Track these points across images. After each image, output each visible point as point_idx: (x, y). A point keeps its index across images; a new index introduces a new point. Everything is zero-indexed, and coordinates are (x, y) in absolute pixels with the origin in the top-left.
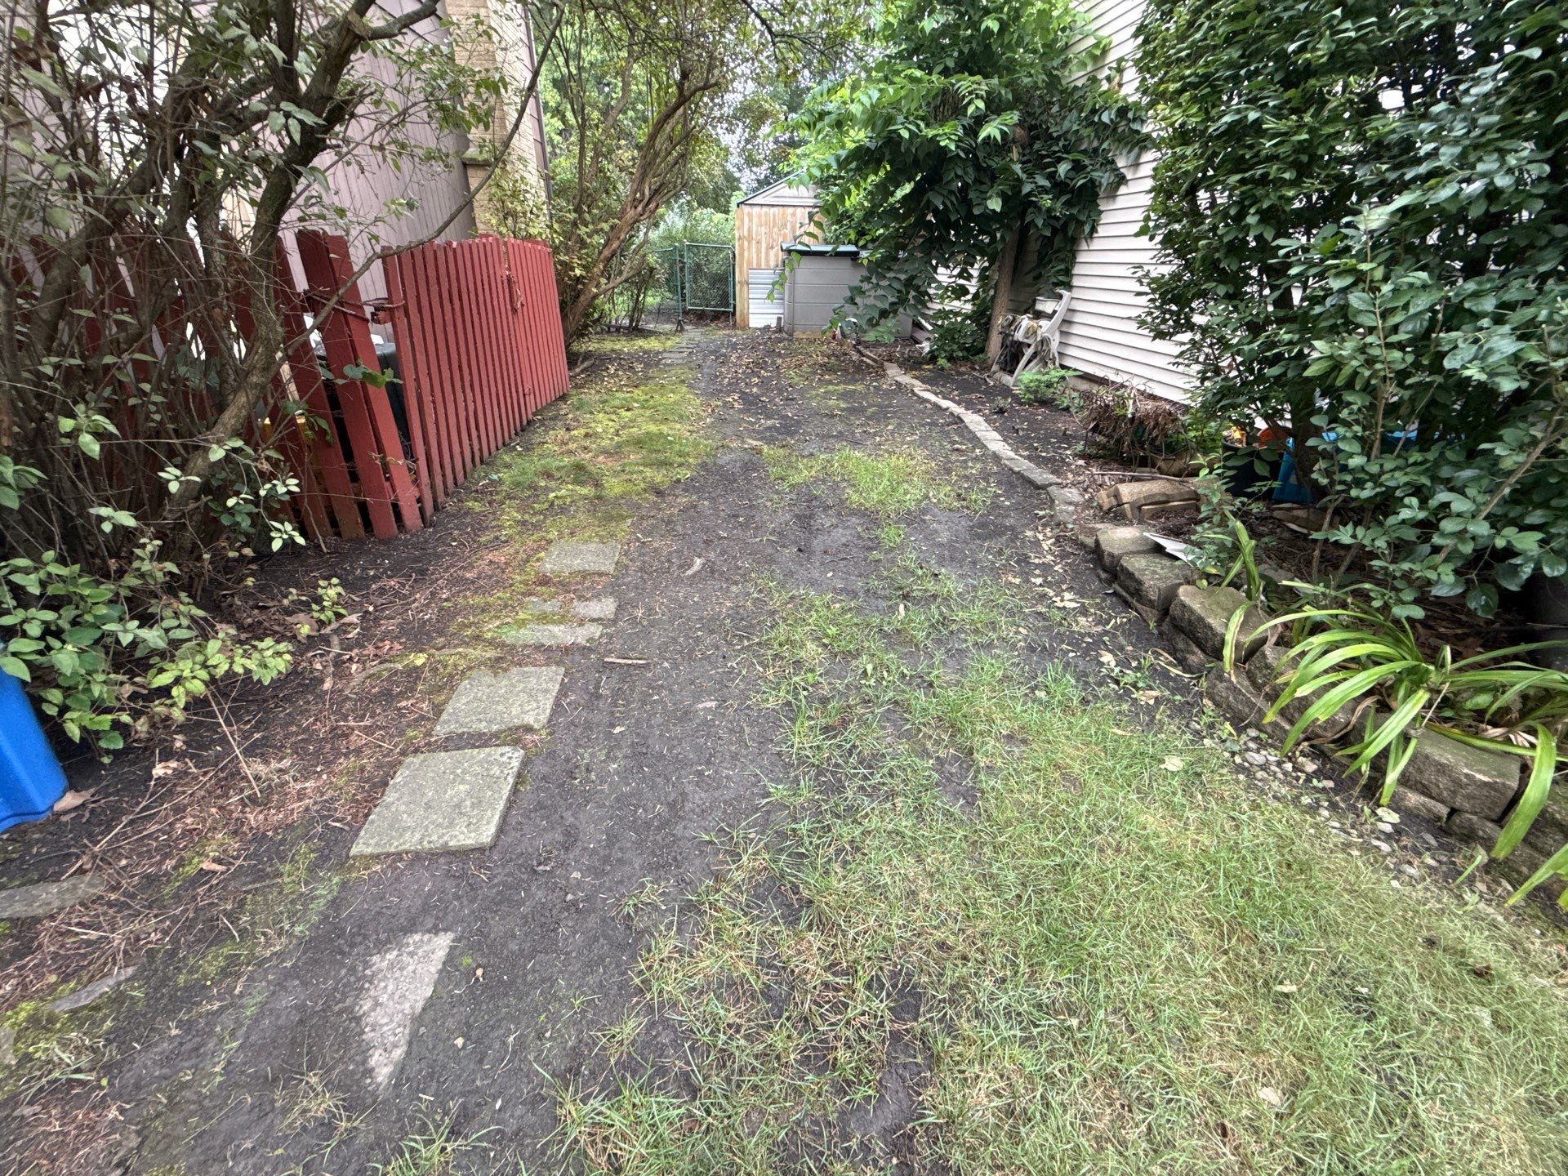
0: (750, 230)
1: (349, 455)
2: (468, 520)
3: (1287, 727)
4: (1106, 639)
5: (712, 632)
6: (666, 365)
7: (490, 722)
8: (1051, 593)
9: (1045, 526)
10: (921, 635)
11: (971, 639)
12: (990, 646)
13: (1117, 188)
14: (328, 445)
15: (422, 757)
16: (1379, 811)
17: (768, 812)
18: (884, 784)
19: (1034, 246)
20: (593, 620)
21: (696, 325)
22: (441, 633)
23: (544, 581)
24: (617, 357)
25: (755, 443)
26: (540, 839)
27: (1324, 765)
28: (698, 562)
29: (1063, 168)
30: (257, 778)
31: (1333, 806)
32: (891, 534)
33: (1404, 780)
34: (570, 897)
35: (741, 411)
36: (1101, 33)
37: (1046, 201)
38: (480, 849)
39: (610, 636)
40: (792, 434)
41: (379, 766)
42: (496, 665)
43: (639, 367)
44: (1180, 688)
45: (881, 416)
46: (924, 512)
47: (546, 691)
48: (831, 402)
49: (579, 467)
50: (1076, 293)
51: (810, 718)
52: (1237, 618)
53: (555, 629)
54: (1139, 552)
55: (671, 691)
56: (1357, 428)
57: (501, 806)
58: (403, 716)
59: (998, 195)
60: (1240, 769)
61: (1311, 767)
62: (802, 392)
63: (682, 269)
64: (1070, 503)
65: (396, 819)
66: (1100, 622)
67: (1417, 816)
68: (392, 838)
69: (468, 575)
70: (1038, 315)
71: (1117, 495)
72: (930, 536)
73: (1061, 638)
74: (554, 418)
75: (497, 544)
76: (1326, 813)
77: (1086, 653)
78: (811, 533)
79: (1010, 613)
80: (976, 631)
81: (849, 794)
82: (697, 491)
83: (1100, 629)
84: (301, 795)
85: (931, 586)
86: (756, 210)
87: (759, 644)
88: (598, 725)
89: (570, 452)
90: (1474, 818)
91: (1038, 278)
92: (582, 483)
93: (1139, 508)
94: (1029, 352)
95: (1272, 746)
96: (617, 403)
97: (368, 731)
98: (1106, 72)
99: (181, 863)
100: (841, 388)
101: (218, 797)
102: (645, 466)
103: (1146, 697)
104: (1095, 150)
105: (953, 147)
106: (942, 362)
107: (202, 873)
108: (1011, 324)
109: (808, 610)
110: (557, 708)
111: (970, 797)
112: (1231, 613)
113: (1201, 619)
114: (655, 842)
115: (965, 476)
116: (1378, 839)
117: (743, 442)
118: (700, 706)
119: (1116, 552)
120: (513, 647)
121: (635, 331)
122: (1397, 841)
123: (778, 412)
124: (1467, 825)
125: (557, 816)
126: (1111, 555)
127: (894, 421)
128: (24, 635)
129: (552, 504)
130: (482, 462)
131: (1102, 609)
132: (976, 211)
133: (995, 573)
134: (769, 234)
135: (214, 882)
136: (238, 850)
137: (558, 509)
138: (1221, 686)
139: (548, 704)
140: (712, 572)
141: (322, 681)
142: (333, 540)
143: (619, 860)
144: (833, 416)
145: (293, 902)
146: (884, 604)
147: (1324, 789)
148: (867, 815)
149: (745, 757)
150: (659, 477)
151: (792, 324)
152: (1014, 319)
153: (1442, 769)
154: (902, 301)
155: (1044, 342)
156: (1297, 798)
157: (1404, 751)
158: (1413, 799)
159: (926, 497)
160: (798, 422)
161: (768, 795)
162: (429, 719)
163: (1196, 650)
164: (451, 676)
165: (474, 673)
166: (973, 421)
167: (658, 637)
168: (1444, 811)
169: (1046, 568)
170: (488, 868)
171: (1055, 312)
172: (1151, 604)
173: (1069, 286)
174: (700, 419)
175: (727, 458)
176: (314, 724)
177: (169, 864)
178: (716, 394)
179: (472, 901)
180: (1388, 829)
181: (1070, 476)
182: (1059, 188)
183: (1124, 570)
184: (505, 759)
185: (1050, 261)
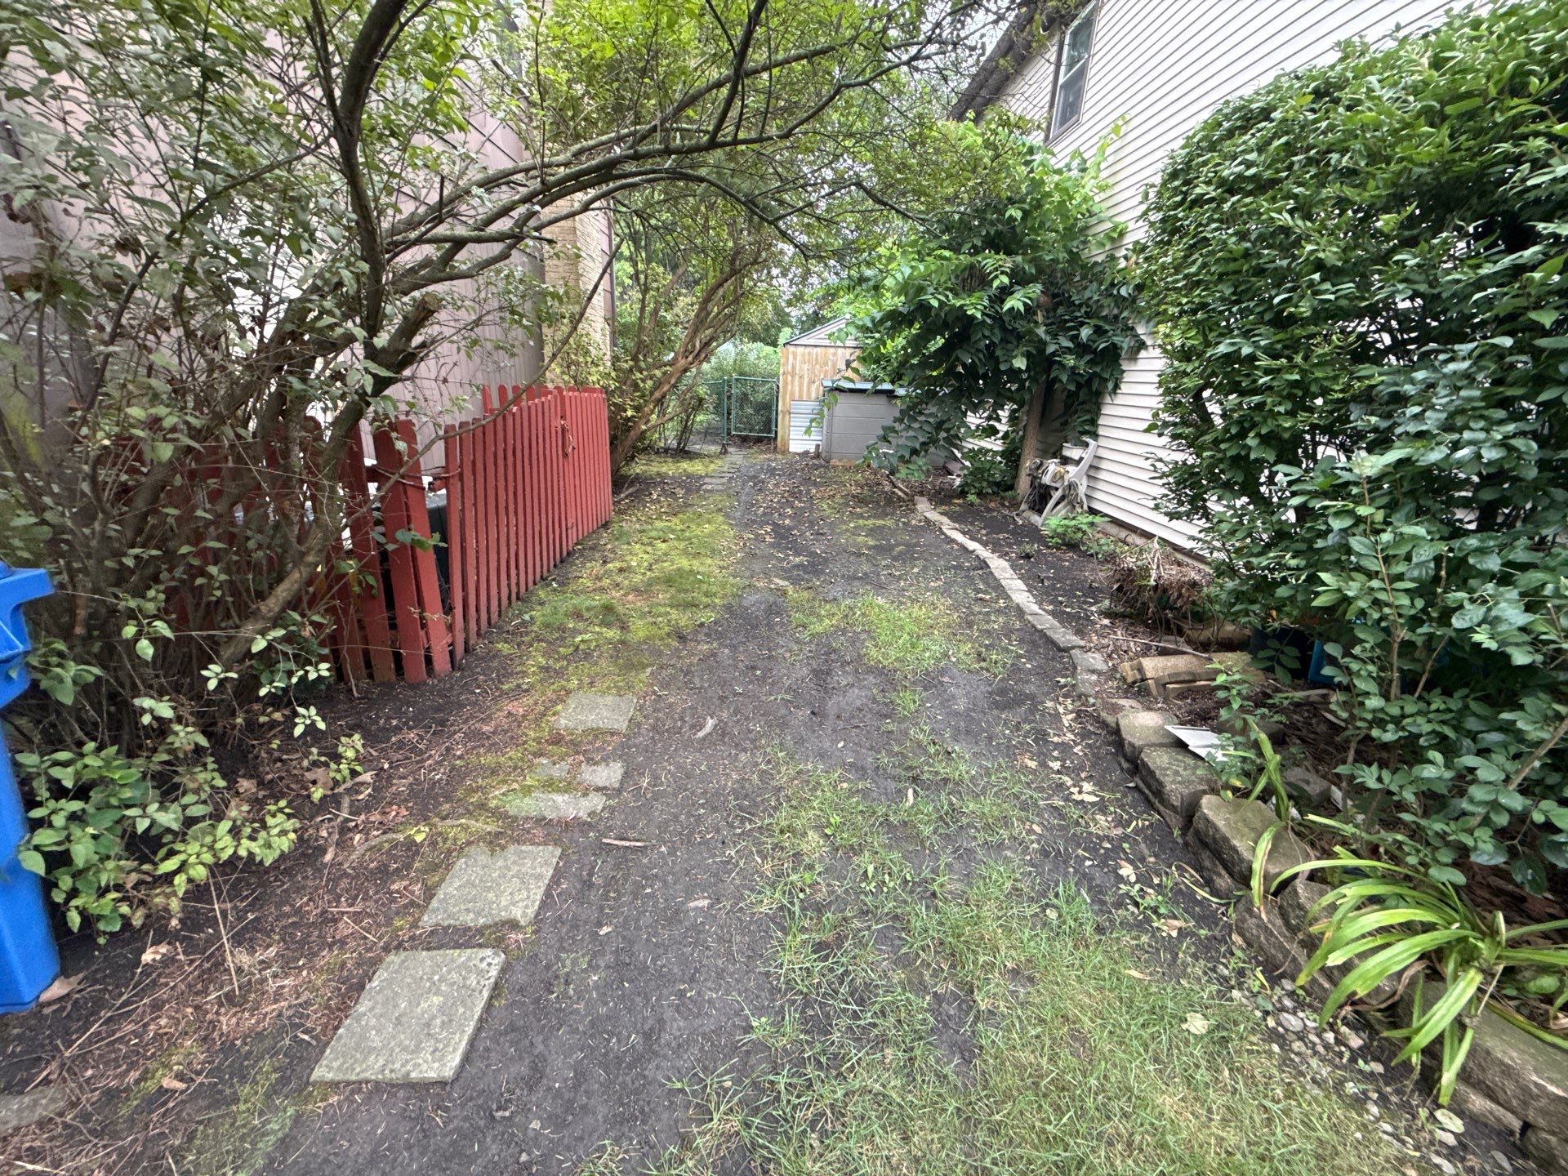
0: (794, 367)
1: (390, 604)
2: (495, 664)
3: (1327, 985)
4: (1126, 845)
5: (714, 809)
6: (706, 491)
7: (478, 914)
8: (1069, 783)
9: (1066, 696)
10: (927, 831)
11: (981, 837)
12: (1001, 846)
13: (1138, 351)
14: (373, 597)
15: (403, 955)
16: (1438, 1114)
17: (748, 1052)
18: (875, 1025)
19: (1060, 397)
20: (598, 789)
21: (740, 447)
22: (448, 799)
23: (557, 740)
24: (660, 481)
25: (781, 583)
26: (506, 1074)
27: (1371, 1039)
28: (710, 723)
29: (1085, 333)
30: (239, 970)
31: (1383, 1100)
32: (907, 701)
33: (1464, 1075)
34: (524, 1157)
35: (772, 545)
36: (1117, 219)
37: (1070, 361)
38: (442, 1083)
39: (612, 809)
40: (817, 573)
41: (359, 965)
42: (494, 842)
43: (680, 492)
44: (1207, 918)
45: (907, 556)
46: (943, 672)
47: (539, 877)
48: (860, 539)
49: (608, 609)
50: (1102, 442)
51: (803, 930)
52: (1265, 844)
53: (560, 798)
54: (1161, 745)
55: (665, 882)
56: (1371, 668)
57: (470, 1030)
58: (394, 900)
59: (1023, 355)
60: (1273, 1036)
61: (1356, 1042)
62: (832, 526)
63: (729, 398)
64: (1093, 672)
65: (364, 1037)
66: (1120, 823)
67: (1486, 1125)
68: (356, 1061)
69: (486, 728)
70: (1066, 461)
71: (1140, 669)
72: (947, 702)
73: (1076, 841)
74: (593, 548)
75: (520, 692)
76: (1374, 1110)
77: (1103, 864)
78: (826, 692)
79: (1024, 807)
80: (988, 827)
81: (836, 1036)
82: (720, 636)
83: (1119, 831)
84: (278, 996)
85: (943, 769)
86: (800, 350)
87: (760, 828)
88: (586, 923)
89: (602, 589)
90: (1553, 1139)
91: (1066, 423)
92: (608, 625)
93: (1164, 685)
94: (1056, 495)
95: (1310, 1006)
96: (654, 534)
97: (357, 917)
98: (1123, 252)
99: (143, 1078)
100: (870, 522)
101: (197, 994)
102: (672, 607)
103: (1170, 928)
104: (1116, 317)
105: (979, 315)
106: (972, 498)
107: (162, 1091)
108: (1038, 468)
109: (814, 789)
110: (547, 901)
111: (967, 1052)
112: (1259, 836)
113: (1226, 840)
114: (624, 1086)
115: (987, 631)
116: (1438, 1153)
117: (771, 582)
118: (692, 905)
119: (1137, 743)
120: (515, 819)
121: (681, 453)
122: (1463, 1160)
123: (806, 548)
124: (1544, 1146)
125: (527, 1043)
126: (1132, 745)
127: (920, 563)
128: (51, 825)
129: (577, 648)
130: (518, 599)
131: (1122, 807)
132: (1003, 367)
133: (1010, 752)
134: (811, 370)
135: (171, 1105)
136: (203, 1063)
137: (582, 655)
138: (1252, 922)
139: (538, 894)
140: (723, 735)
141: (324, 851)
142: (365, 683)
143: (583, 1107)
144: (860, 555)
145: (243, 1139)
146: (892, 786)
147: (1372, 1073)
148: (852, 1067)
149: (731, 975)
150: (683, 619)
151: (829, 452)
152: (1041, 464)
153: (1507, 1071)
154: (933, 441)
155: (1072, 486)
156: (1339, 1084)
157: (1461, 1040)
158: (1478, 1103)
159: (946, 655)
160: (826, 560)
161: (749, 1029)
162: (419, 906)
163: (1223, 872)
164: (450, 852)
165: (473, 848)
166: (1000, 566)
167: (659, 813)
168: (1516, 1125)
169: (1065, 748)
170: (446, 1110)
171: (1081, 459)
172: (1174, 808)
173: (1095, 436)
174: (732, 553)
175: (753, 598)
176: (307, 904)
177: (134, 1075)
178: (748, 525)
179: (423, 1154)
180: (1451, 1140)
181: (1095, 638)
182: (1081, 349)
183: (1145, 765)
184: (484, 965)
185: (1076, 412)
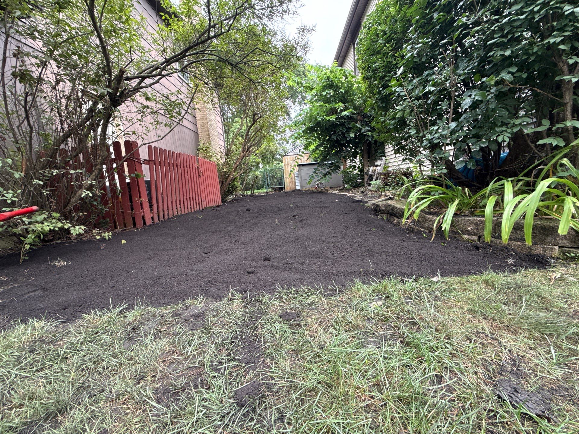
0: (288, 163)
1: (131, 201)
19: (373, 148)
21: (273, 192)
37: (370, 134)
59: (353, 133)
63: (267, 176)
70: (376, 166)
86: (289, 157)
91: (375, 156)
105: (334, 120)
106: (348, 187)
108: (368, 171)
151: (302, 186)
152: (369, 168)
153: (471, 222)
158: (465, 237)
168: (476, 238)
171: (381, 164)
173: (384, 156)
185: (377, 150)
